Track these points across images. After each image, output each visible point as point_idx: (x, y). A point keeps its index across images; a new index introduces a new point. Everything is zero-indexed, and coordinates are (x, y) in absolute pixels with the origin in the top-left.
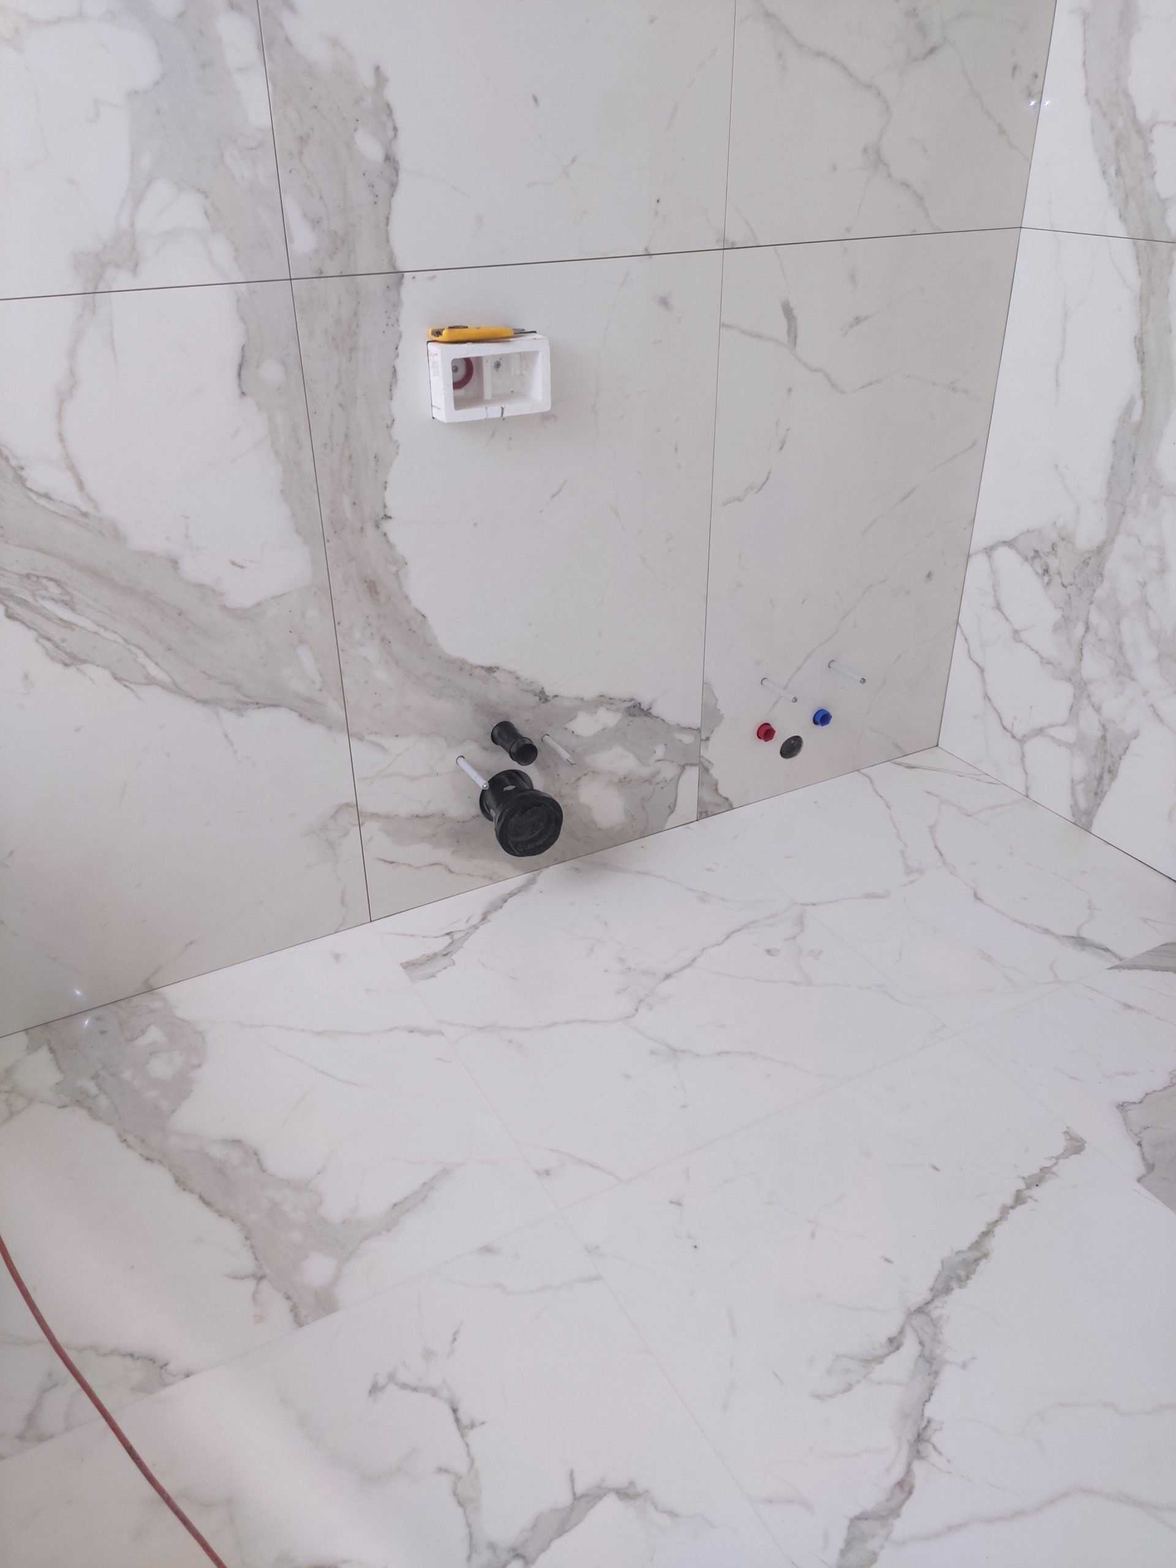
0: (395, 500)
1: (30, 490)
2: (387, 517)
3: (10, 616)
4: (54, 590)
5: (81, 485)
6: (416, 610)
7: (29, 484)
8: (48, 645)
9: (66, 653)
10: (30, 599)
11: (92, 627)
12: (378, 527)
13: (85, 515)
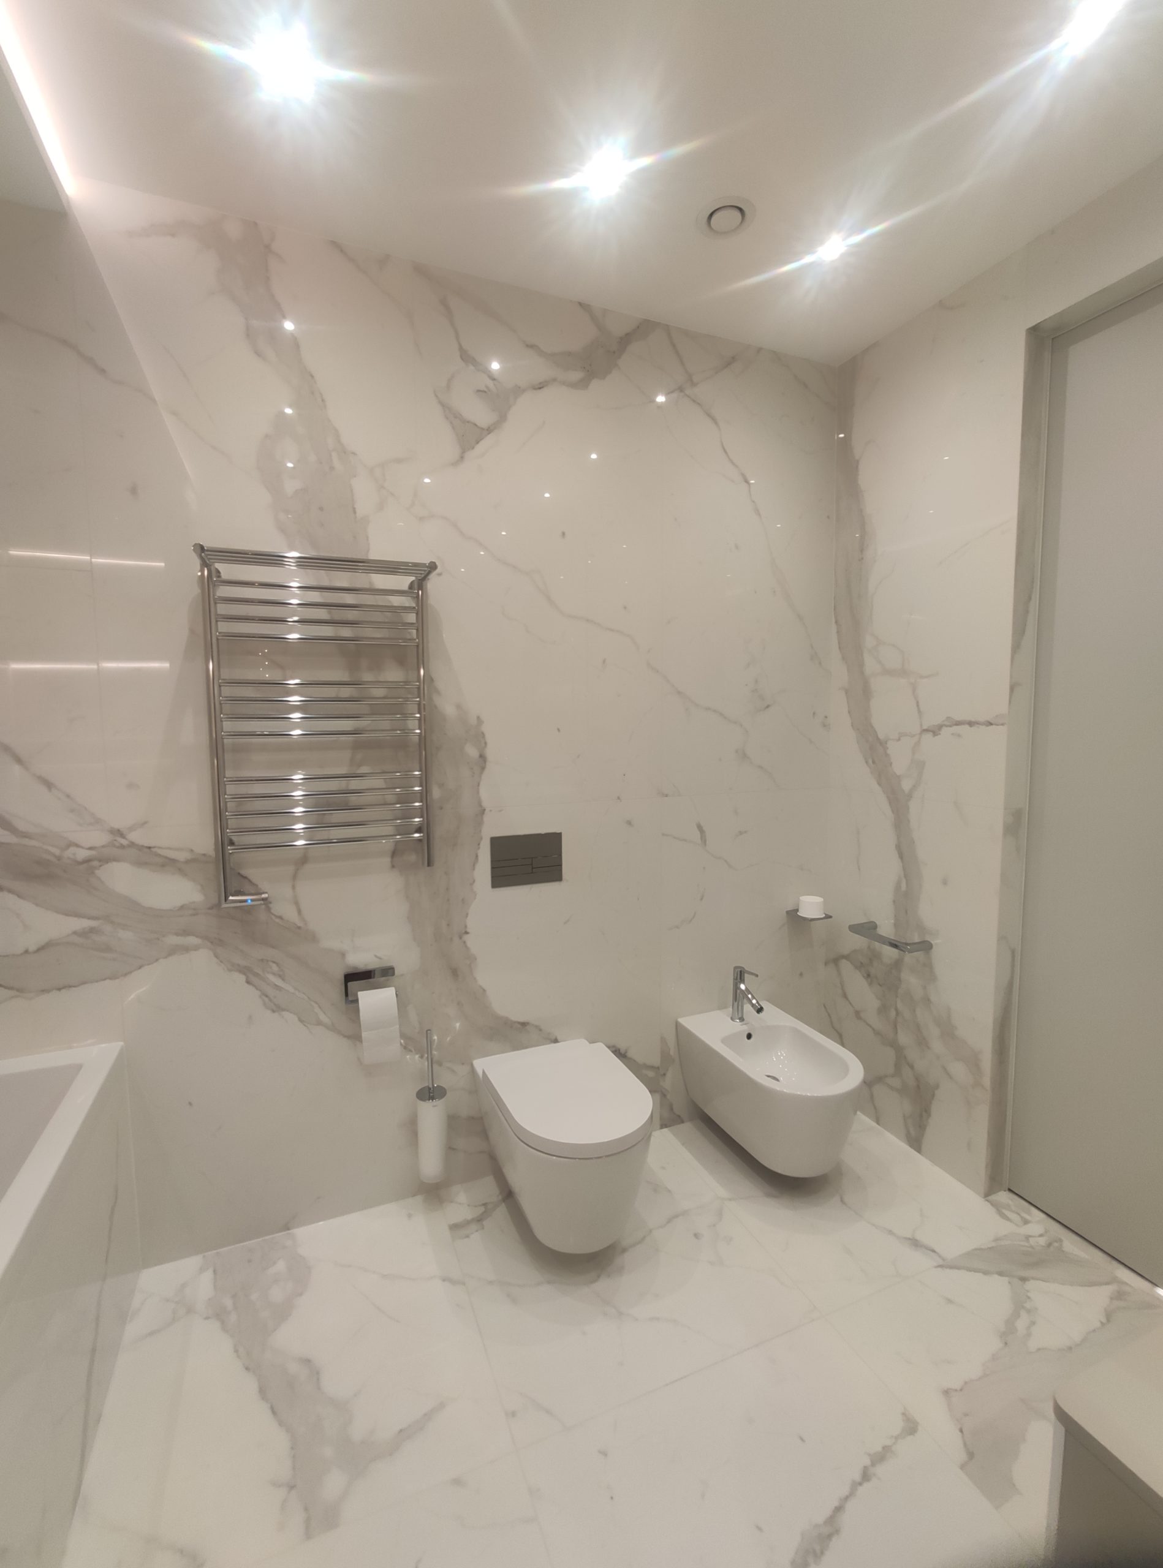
0: (471, 923)
1: (273, 914)
2: (467, 933)
3: (248, 982)
4: (275, 968)
5: (299, 912)
6: (480, 987)
7: (272, 911)
8: (266, 999)
9: (275, 1004)
10: (260, 972)
11: (291, 990)
12: (461, 938)
13: (299, 928)
